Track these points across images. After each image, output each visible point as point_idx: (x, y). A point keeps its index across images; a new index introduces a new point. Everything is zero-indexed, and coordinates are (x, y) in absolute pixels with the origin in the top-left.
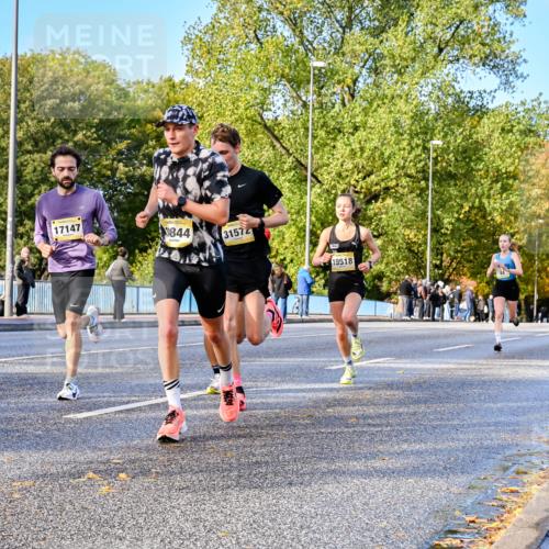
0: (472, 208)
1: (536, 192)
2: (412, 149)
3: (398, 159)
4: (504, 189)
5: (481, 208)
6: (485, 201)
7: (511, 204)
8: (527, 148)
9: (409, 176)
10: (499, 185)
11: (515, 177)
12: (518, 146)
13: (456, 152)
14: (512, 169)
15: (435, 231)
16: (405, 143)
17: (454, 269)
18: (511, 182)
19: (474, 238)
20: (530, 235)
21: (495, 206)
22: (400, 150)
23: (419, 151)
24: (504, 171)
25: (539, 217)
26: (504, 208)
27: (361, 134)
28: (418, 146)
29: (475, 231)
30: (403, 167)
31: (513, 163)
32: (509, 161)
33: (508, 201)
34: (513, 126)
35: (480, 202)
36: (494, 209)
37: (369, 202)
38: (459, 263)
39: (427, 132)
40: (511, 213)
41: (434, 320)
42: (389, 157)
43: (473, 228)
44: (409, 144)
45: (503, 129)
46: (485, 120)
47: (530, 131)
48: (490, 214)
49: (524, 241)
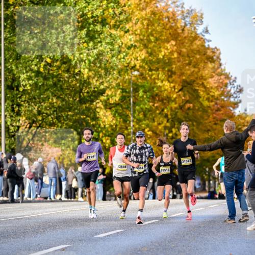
1: (130, 39)
4: (91, 36)
7: (100, 54)
10: (84, 32)
11: (104, 23)
14: (98, 12)
18: (98, 28)
19: (58, 97)
20: (123, 90)
24: (89, 15)
25: (134, 68)
26: (92, 59)
33: (95, 51)
36: (82, 61)
40: (100, 65)
41: (13, 201)
43: (55, 85)
48: (75, 67)
49: (117, 98)
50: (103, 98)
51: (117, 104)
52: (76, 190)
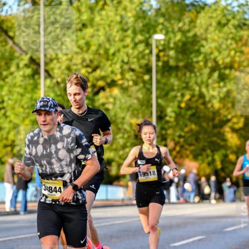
0: (193, 96)
2: (136, 45)
3: (122, 56)
4: (222, 78)
5: (202, 96)
6: (204, 90)
7: (228, 93)
8: (241, 40)
9: (133, 70)
10: (216, 75)
11: (231, 67)
12: (233, 39)
13: (176, 48)
14: (228, 60)
15: (160, 118)
16: (128, 41)
17: (178, 152)
18: (227, 72)
19: (196, 124)
21: (214, 93)
22: (125, 47)
23: (141, 47)
26: (222, 95)
27: (89, 31)
28: (141, 42)
29: (195, 117)
30: (127, 63)
31: (229, 55)
32: (226, 53)
33: (225, 90)
34: (229, 21)
35: (200, 91)
36: (213, 97)
37: (97, 93)
38: (182, 147)
39: (149, 28)
40: (228, 100)
42: (114, 54)
43: (194, 114)
44: (133, 40)
45: (219, 23)
46: (202, 15)
47: (245, 24)
48: (210, 101)
50: (230, 124)
51: (240, 129)
52: (209, 195)
